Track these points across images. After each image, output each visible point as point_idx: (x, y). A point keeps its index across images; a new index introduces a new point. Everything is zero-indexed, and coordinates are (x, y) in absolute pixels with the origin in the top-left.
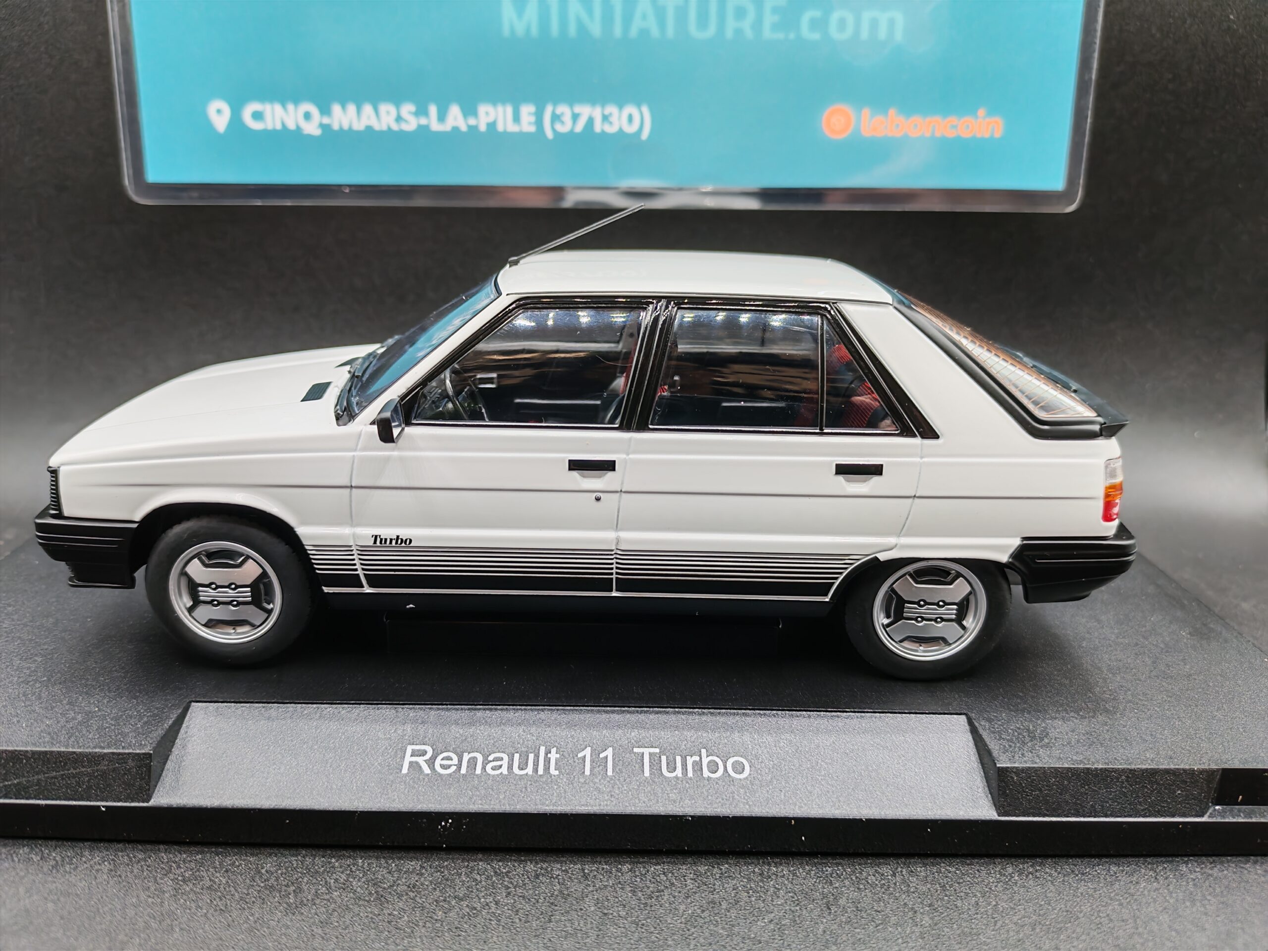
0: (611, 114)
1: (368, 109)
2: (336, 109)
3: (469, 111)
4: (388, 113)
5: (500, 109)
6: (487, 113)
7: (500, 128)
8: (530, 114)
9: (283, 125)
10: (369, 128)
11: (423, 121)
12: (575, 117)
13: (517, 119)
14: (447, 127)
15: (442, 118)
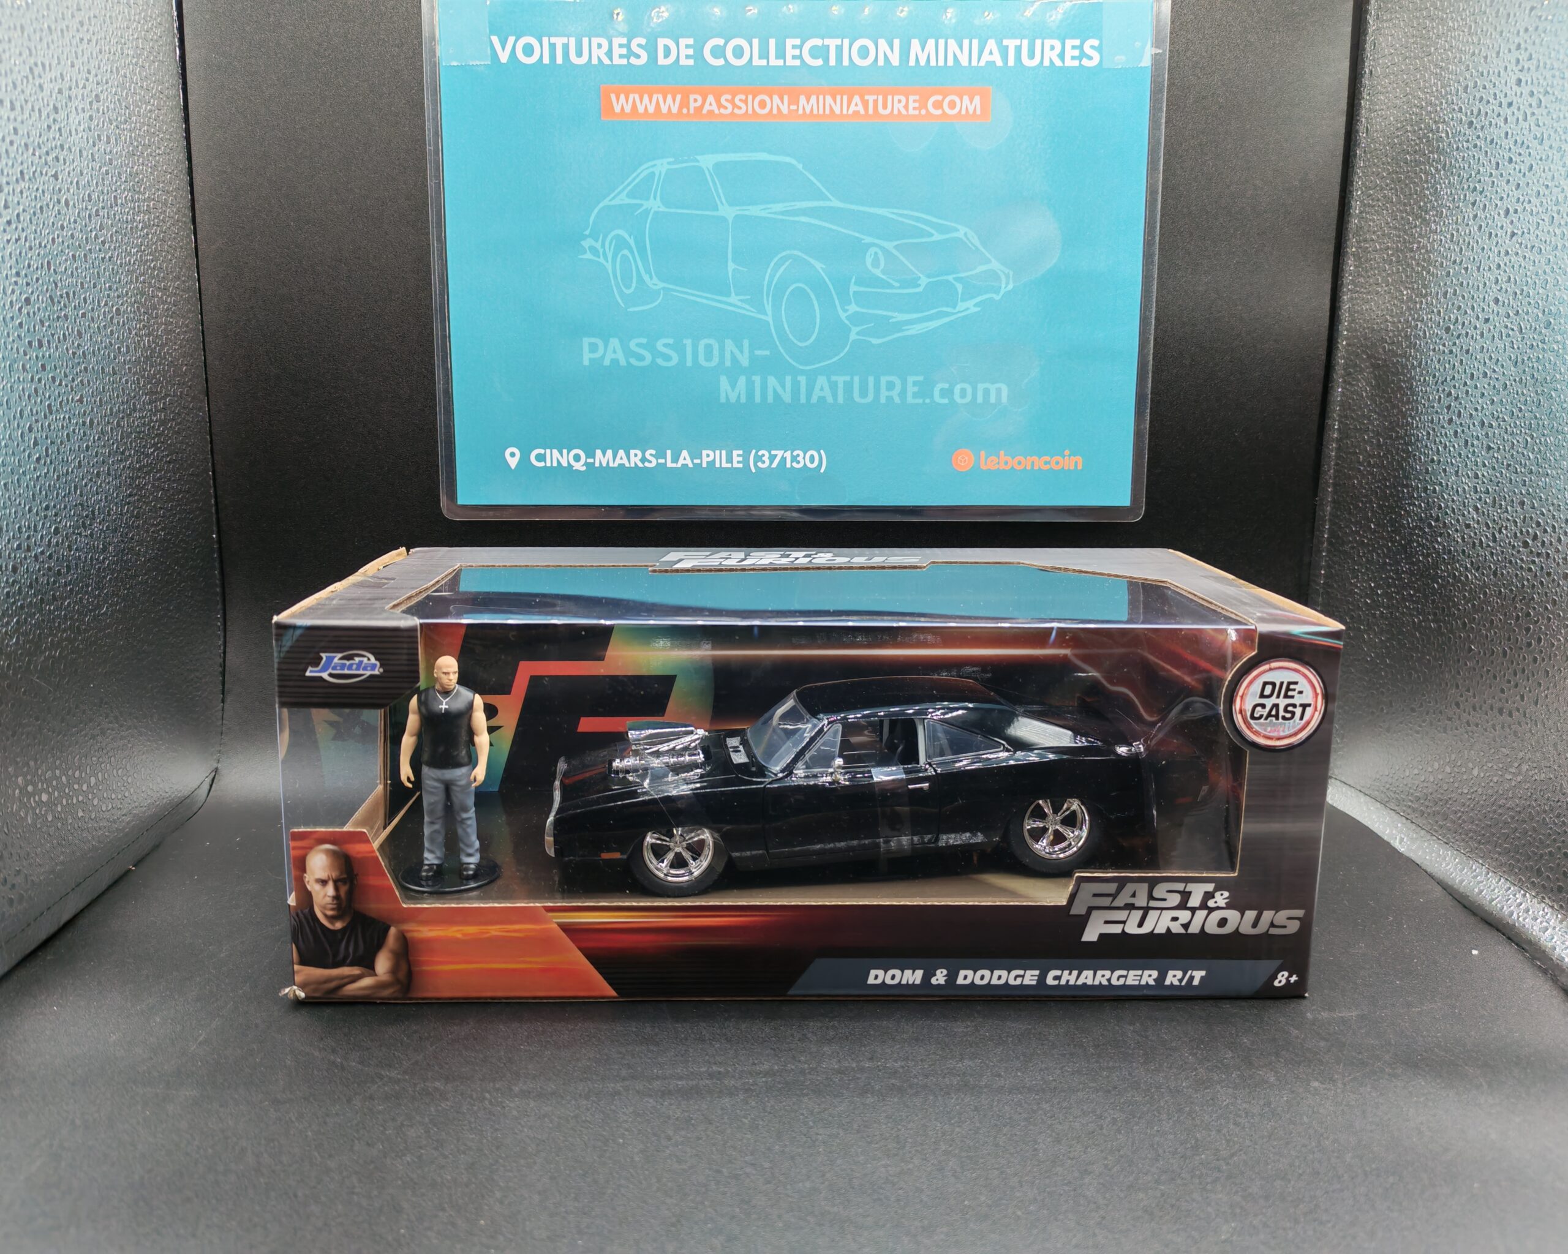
0: (798, 455)
1: (621, 453)
2: (599, 453)
3: (695, 454)
4: (636, 455)
5: (718, 452)
6: (708, 456)
7: (718, 465)
8: (738, 455)
9: (558, 461)
10: (622, 465)
11: (662, 461)
12: (772, 458)
13: (730, 460)
14: (679, 465)
15: (675, 459)
